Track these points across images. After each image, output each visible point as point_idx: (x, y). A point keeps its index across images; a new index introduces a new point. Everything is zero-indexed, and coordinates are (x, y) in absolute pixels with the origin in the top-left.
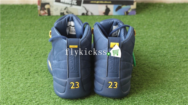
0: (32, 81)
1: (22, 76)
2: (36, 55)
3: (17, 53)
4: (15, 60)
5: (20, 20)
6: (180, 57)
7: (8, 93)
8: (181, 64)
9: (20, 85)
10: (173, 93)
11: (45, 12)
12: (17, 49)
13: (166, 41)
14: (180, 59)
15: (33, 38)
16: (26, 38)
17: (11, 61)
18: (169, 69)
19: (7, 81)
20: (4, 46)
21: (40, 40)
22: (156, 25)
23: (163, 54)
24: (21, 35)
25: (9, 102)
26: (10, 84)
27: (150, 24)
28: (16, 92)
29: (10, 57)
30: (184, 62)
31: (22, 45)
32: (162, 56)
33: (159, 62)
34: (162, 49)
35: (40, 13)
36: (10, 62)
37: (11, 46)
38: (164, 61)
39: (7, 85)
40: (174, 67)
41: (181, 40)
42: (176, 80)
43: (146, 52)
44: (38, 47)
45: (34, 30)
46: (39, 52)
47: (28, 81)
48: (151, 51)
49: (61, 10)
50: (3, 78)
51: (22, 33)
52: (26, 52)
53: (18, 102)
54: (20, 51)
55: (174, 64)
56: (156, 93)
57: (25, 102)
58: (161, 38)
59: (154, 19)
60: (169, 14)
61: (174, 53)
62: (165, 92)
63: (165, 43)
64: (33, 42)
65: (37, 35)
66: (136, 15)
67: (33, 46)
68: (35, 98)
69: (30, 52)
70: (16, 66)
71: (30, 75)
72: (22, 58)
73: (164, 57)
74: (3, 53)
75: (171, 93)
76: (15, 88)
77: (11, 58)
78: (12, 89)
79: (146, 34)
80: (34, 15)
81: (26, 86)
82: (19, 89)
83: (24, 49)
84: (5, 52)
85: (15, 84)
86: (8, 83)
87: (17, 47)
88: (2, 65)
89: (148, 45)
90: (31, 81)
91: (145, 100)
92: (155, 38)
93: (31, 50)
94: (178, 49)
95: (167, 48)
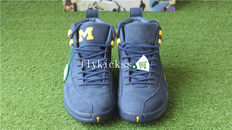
0: (60, 92)
1: (49, 86)
2: (63, 60)
3: (41, 58)
4: (40, 67)
5: (43, 17)
6: (224, 64)
7: (34, 107)
8: (225, 74)
9: (46, 97)
10: (215, 108)
11: (71, 7)
12: (41, 53)
13: (209, 45)
14: (224, 68)
15: (59, 39)
16: (50, 39)
17: (34, 67)
18: (212, 79)
19: (32, 92)
20: (25, 49)
21: (67, 42)
22: (198, 24)
23: (206, 61)
24: (45, 35)
25: (35, 117)
26: (35, 96)
27: (191, 24)
28: (43, 105)
29: (33, 63)
30: (228, 71)
31: (47, 48)
32: (204, 63)
33: (200, 71)
34: (203, 54)
35: (65, 8)
36: (34, 69)
37: (34, 49)
38: (206, 69)
39: (32, 97)
40: (217, 77)
41: (225, 44)
42: (219, 93)
43: (186, 58)
44: (64, 51)
45: (59, 29)
46: (66, 57)
47: (55, 92)
48: (192, 57)
49: (89, 5)
50: (27, 89)
51: (46, 33)
52: (51, 57)
53: (45, 117)
54: (45, 55)
55: (217, 73)
56: (197, 108)
57: (53, 117)
58: (203, 41)
59: (195, 17)
60: (213, 11)
61: (217, 60)
62: (206, 106)
63: (208, 47)
64: (59, 44)
65: (63, 35)
66: (176, 12)
67: (59, 49)
68: (63, 112)
69: (56, 56)
70: (41, 73)
71: (57, 85)
72: (47, 64)
73: (207, 64)
74: (25, 57)
75: (213, 108)
76: (41, 100)
77: (35, 64)
78: (38, 101)
79: (187, 36)
80: (59, 11)
81: (53, 98)
82: (45, 101)
83: (49, 52)
84: (27, 56)
85: (41, 96)
86: (33, 94)
87: (40, 51)
88: (25, 72)
89: (188, 50)
90: (58, 92)
91: (185, 116)
92: (196, 41)
93: (57, 55)
94: (221, 55)
95: (210, 53)
